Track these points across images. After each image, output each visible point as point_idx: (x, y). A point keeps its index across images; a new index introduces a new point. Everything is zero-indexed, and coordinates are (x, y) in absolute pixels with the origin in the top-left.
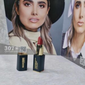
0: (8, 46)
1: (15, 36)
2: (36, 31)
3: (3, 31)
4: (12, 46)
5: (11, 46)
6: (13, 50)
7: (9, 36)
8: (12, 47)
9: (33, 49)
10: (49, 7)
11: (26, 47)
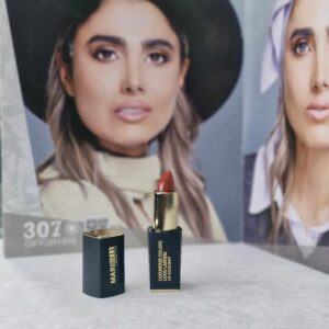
0: (36, 220)
1: (62, 177)
2: (143, 155)
3: (17, 162)
4: (54, 220)
5: (49, 220)
6: (56, 234)
7: (41, 182)
8: (53, 223)
9: (134, 224)
10: (187, 61)
11: (106, 221)
